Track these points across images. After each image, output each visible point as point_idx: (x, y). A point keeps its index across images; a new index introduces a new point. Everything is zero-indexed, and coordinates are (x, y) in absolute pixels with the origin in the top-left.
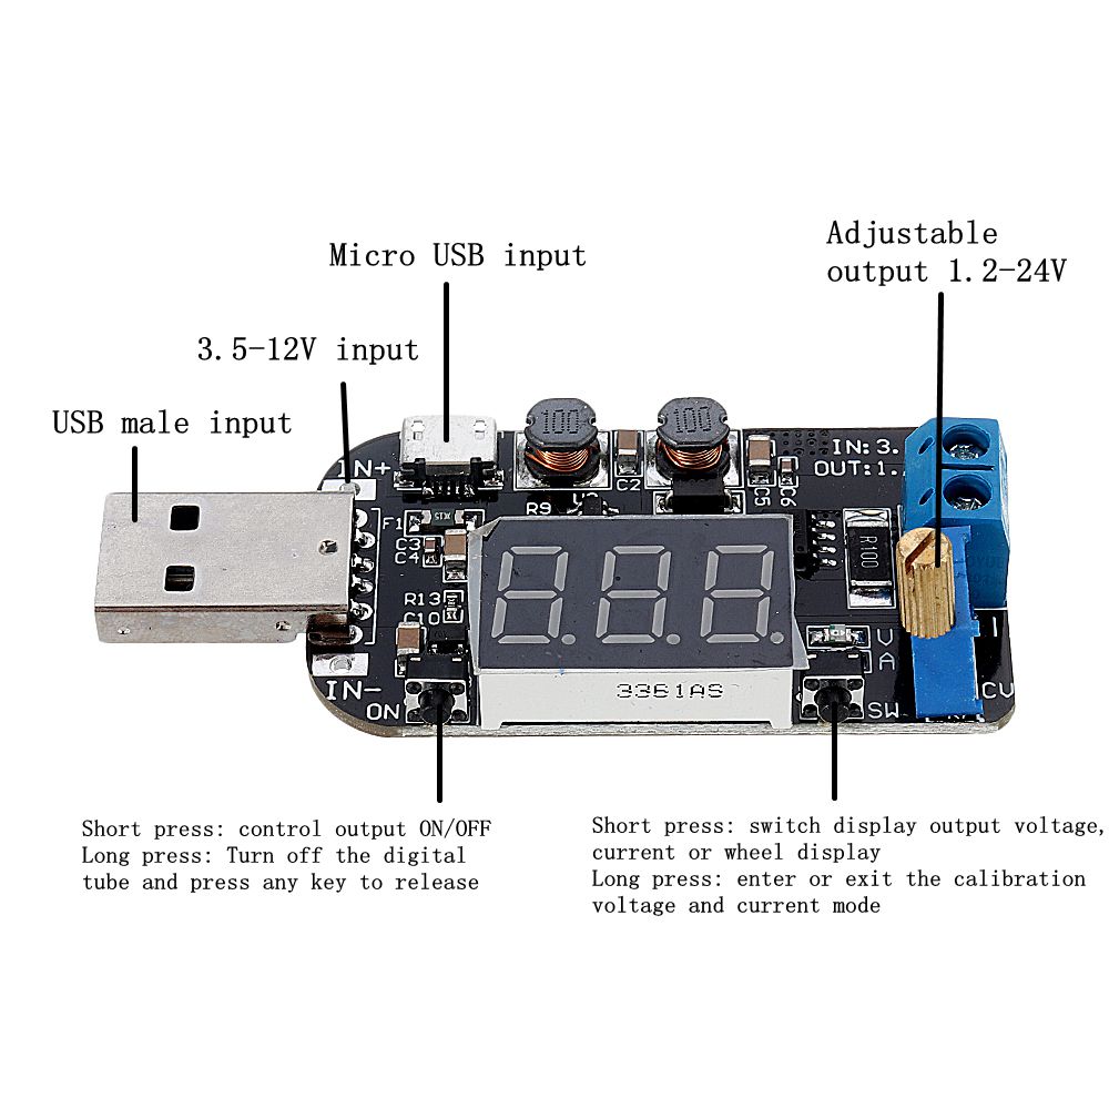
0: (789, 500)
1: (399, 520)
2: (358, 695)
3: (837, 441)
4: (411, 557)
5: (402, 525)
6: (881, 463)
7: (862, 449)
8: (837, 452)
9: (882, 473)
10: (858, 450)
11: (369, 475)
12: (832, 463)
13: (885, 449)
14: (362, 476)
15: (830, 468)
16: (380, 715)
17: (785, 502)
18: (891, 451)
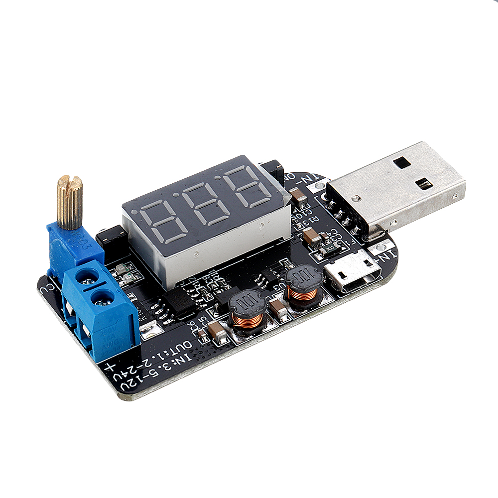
0: (191, 325)
1: (349, 245)
2: (303, 179)
3: (190, 360)
4: (330, 233)
5: (346, 243)
6: (163, 359)
7: (175, 361)
8: (186, 355)
9: (159, 354)
10: (177, 360)
11: (379, 256)
12: (184, 349)
13: (165, 366)
14: (381, 254)
15: (184, 346)
16: (288, 176)
17: (192, 323)
18: (162, 366)
